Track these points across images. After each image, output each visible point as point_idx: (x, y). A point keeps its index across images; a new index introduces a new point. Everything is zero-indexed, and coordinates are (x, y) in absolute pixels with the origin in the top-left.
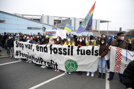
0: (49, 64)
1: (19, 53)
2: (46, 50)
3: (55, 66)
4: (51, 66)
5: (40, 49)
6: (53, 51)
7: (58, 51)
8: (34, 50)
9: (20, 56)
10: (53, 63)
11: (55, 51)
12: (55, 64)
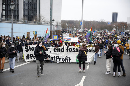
0: (63, 60)
1: (30, 57)
2: (63, 50)
3: (69, 60)
4: (65, 61)
5: (57, 51)
6: (68, 51)
7: (72, 50)
8: (50, 51)
9: (31, 59)
10: (67, 58)
11: (70, 50)
12: (69, 58)
